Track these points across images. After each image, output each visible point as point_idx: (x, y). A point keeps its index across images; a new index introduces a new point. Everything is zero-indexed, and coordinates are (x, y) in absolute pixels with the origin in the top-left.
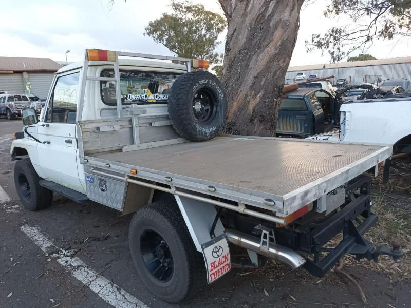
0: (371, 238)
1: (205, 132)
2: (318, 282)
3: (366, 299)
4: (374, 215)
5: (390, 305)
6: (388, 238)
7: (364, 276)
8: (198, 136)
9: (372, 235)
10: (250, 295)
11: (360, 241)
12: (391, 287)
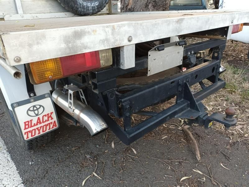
0: (225, 103)
1: (87, 5)
2: (163, 138)
3: (200, 158)
4: (222, 81)
5: (221, 164)
6: (240, 103)
7: (208, 135)
8: (80, 9)
9: (226, 100)
10: (98, 146)
11: (193, 106)
12: (228, 147)
